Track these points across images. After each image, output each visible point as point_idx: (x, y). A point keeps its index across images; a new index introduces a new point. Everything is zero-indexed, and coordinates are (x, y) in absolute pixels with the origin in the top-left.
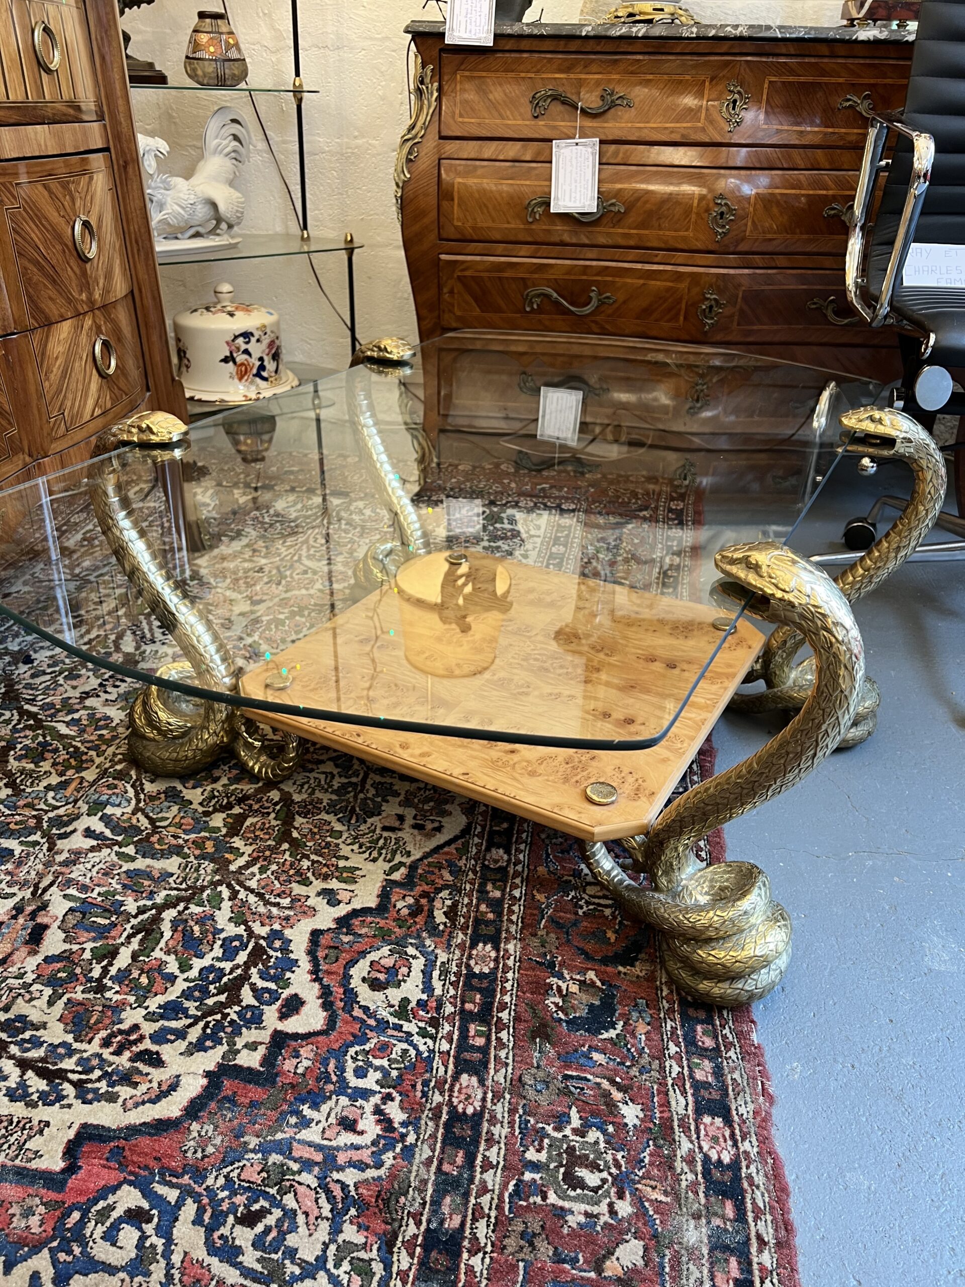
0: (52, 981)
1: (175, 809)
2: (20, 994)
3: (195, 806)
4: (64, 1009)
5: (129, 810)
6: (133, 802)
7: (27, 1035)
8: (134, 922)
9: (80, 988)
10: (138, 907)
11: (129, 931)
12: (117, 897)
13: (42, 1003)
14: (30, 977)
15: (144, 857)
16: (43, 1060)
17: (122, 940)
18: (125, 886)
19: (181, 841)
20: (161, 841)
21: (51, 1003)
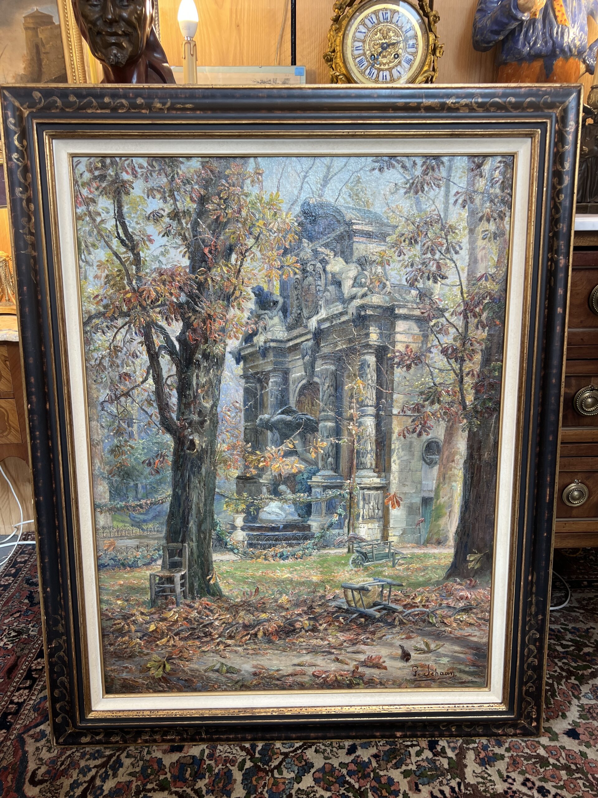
0: (144, 769)
1: (292, 775)
2: (136, 758)
3: (296, 786)
4: (125, 782)
5: (284, 750)
6: (291, 749)
7: (110, 772)
8: (189, 790)
9: (139, 783)
10: (201, 788)
11: (180, 790)
12: (207, 774)
13: (131, 770)
14: (148, 757)
15: (243, 775)
16: (94, 787)
17: (174, 789)
18: (218, 774)
19: (260, 791)
20: (262, 778)
21: (130, 774)
